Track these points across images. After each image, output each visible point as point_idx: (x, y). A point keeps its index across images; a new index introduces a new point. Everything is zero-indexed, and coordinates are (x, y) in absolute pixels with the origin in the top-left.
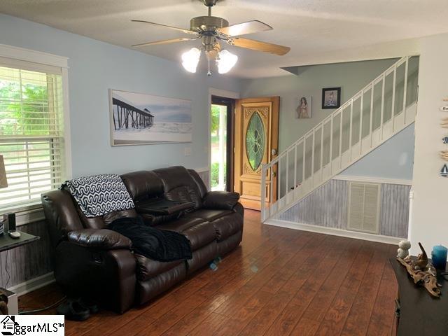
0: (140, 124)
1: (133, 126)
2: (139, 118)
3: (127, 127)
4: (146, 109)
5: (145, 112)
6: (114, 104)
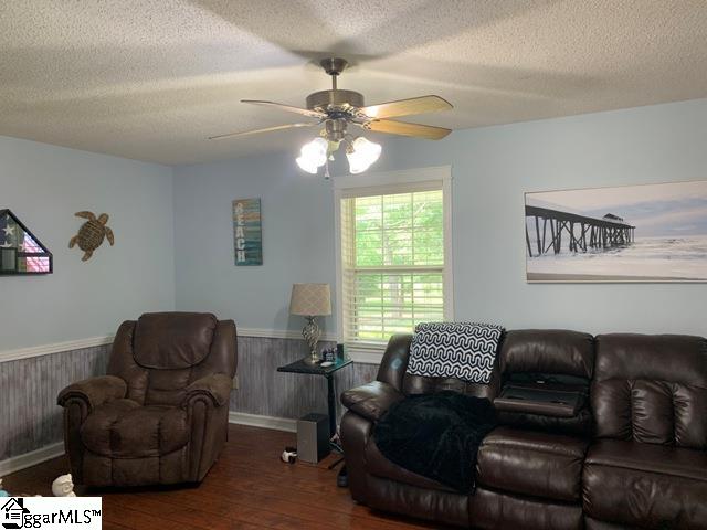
0: (592, 245)
1: (573, 247)
2: (588, 234)
3: (557, 250)
4: (609, 216)
5: (608, 220)
6: (527, 215)
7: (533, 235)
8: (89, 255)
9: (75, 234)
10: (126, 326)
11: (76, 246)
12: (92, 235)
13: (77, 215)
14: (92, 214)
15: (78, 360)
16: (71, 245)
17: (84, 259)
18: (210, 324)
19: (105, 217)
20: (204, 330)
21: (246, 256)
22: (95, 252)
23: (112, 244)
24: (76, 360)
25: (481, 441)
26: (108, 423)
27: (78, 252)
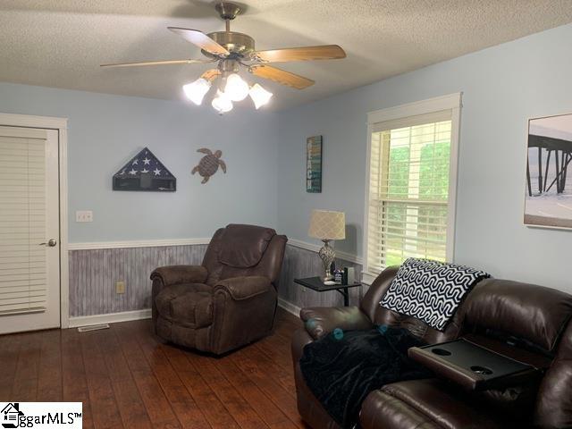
3: (561, 189)
6: (530, 145)
7: (534, 170)
8: (206, 180)
9: (196, 164)
10: (220, 232)
11: (197, 173)
12: (209, 166)
13: (199, 151)
14: (209, 151)
15: (196, 252)
16: (193, 173)
17: (202, 183)
18: (267, 236)
19: (219, 153)
20: (262, 240)
21: (313, 184)
22: (212, 178)
23: (225, 172)
24: (194, 252)
25: (381, 386)
26: (169, 298)
27: (198, 177)
